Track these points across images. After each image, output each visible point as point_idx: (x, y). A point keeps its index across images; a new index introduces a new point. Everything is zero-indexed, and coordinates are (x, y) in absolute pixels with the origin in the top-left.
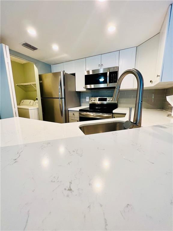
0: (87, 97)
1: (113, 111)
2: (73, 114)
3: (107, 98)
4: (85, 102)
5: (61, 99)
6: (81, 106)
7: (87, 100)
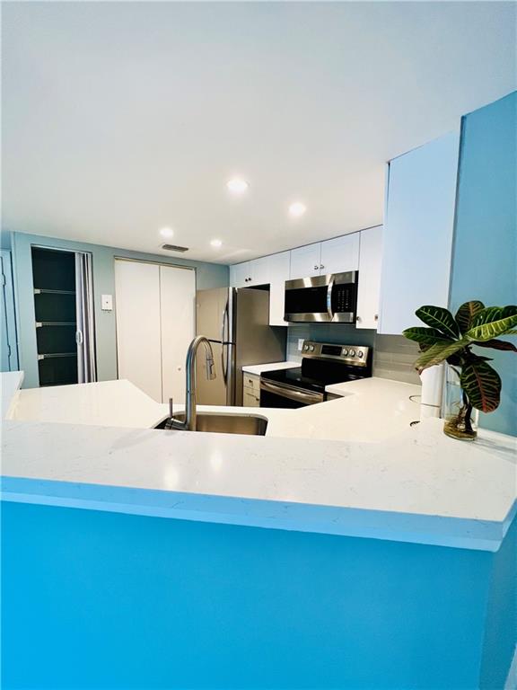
0: (300, 340)
1: (326, 387)
2: (250, 382)
3: (341, 349)
4: (296, 352)
5: (225, 346)
6: (285, 361)
7: (300, 348)
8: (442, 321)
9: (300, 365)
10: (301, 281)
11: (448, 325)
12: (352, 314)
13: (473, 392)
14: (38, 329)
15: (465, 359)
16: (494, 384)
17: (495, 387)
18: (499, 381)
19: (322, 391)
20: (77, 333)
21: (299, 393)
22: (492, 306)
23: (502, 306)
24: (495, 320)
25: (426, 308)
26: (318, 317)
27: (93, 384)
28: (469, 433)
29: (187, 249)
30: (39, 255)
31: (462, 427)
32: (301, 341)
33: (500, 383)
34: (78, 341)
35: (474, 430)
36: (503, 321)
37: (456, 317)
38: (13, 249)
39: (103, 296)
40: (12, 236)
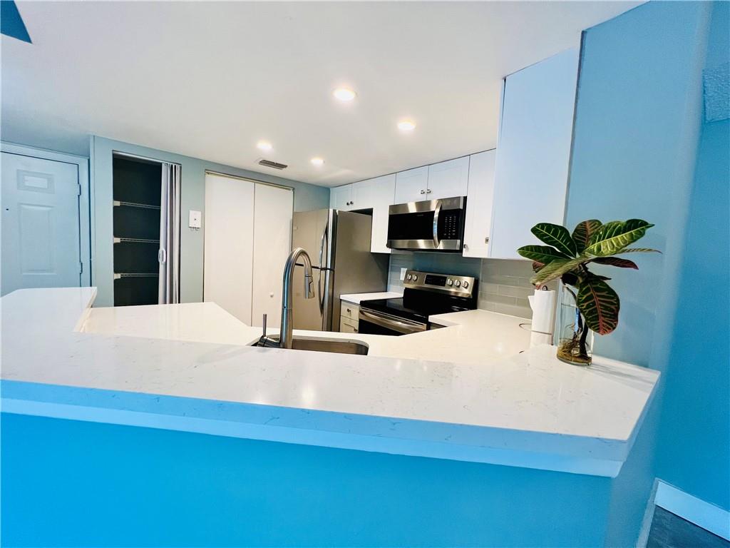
0: (402, 270)
1: (430, 317)
2: (348, 310)
3: (445, 279)
4: (398, 282)
5: (323, 272)
6: (386, 291)
7: (402, 278)
8: (559, 239)
9: (402, 295)
10: (405, 206)
11: (565, 243)
12: (459, 241)
13: (590, 313)
14: (115, 245)
15: (583, 277)
16: (612, 303)
17: (613, 307)
18: (618, 300)
19: (426, 321)
20: (160, 252)
21: (400, 323)
22: (613, 221)
23: (624, 220)
24: (616, 235)
25: (542, 225)
26: (422, 244)
27: (175, 305)
28: (584, 358)
29: (286, 166)
30: (121, 164)
31: (576, 352)
32: (404, 270)
33: (618, 304)
34: (160, 260)
35: (589, 355)
36: (626, 236)
37: (573, 235)
38: (91, 156)
39: (191, 212)
40: (92, 140)
